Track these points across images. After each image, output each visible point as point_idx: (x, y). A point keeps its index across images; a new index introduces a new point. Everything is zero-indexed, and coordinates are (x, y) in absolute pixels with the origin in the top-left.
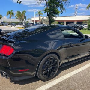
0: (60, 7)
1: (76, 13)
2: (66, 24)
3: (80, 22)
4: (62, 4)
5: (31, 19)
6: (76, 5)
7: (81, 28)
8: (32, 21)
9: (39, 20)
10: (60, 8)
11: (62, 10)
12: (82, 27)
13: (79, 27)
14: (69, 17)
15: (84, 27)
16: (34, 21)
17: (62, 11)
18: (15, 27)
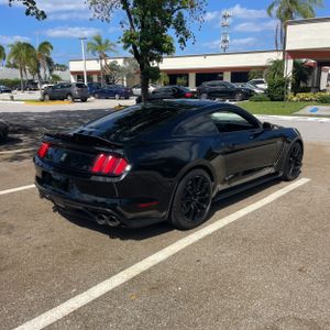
0: (176, 27)
1: (225, 41)
2: (198, 84)
3: (240, 75)
4: (180, 15)
5: (64, 68)
6: (223, 13)
7: (248, 95)
8: (73, 73)
9: (99, 69)
10: (175, 31)
11: (181, 36)
12: (251, 91)
13: (239, 91)
14: (205, 56)
15: (257, 91)
16: (82, 73)
17: (181, 41)
18: (12, 98)
